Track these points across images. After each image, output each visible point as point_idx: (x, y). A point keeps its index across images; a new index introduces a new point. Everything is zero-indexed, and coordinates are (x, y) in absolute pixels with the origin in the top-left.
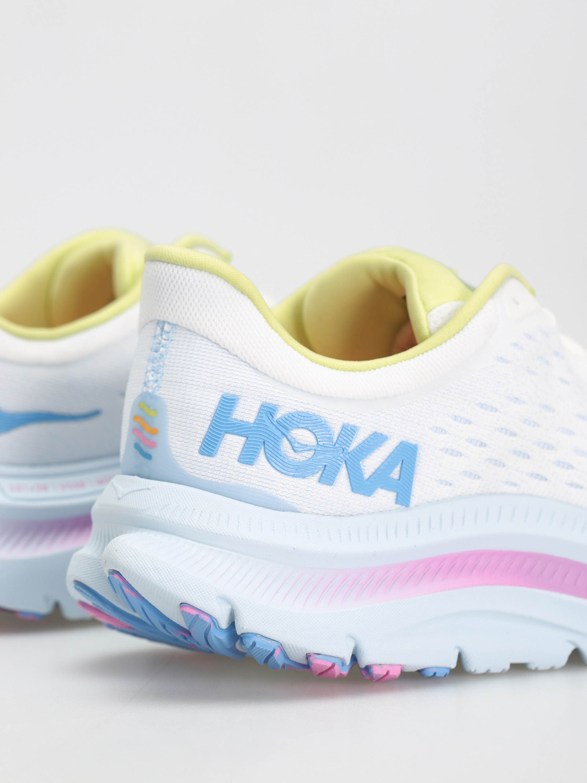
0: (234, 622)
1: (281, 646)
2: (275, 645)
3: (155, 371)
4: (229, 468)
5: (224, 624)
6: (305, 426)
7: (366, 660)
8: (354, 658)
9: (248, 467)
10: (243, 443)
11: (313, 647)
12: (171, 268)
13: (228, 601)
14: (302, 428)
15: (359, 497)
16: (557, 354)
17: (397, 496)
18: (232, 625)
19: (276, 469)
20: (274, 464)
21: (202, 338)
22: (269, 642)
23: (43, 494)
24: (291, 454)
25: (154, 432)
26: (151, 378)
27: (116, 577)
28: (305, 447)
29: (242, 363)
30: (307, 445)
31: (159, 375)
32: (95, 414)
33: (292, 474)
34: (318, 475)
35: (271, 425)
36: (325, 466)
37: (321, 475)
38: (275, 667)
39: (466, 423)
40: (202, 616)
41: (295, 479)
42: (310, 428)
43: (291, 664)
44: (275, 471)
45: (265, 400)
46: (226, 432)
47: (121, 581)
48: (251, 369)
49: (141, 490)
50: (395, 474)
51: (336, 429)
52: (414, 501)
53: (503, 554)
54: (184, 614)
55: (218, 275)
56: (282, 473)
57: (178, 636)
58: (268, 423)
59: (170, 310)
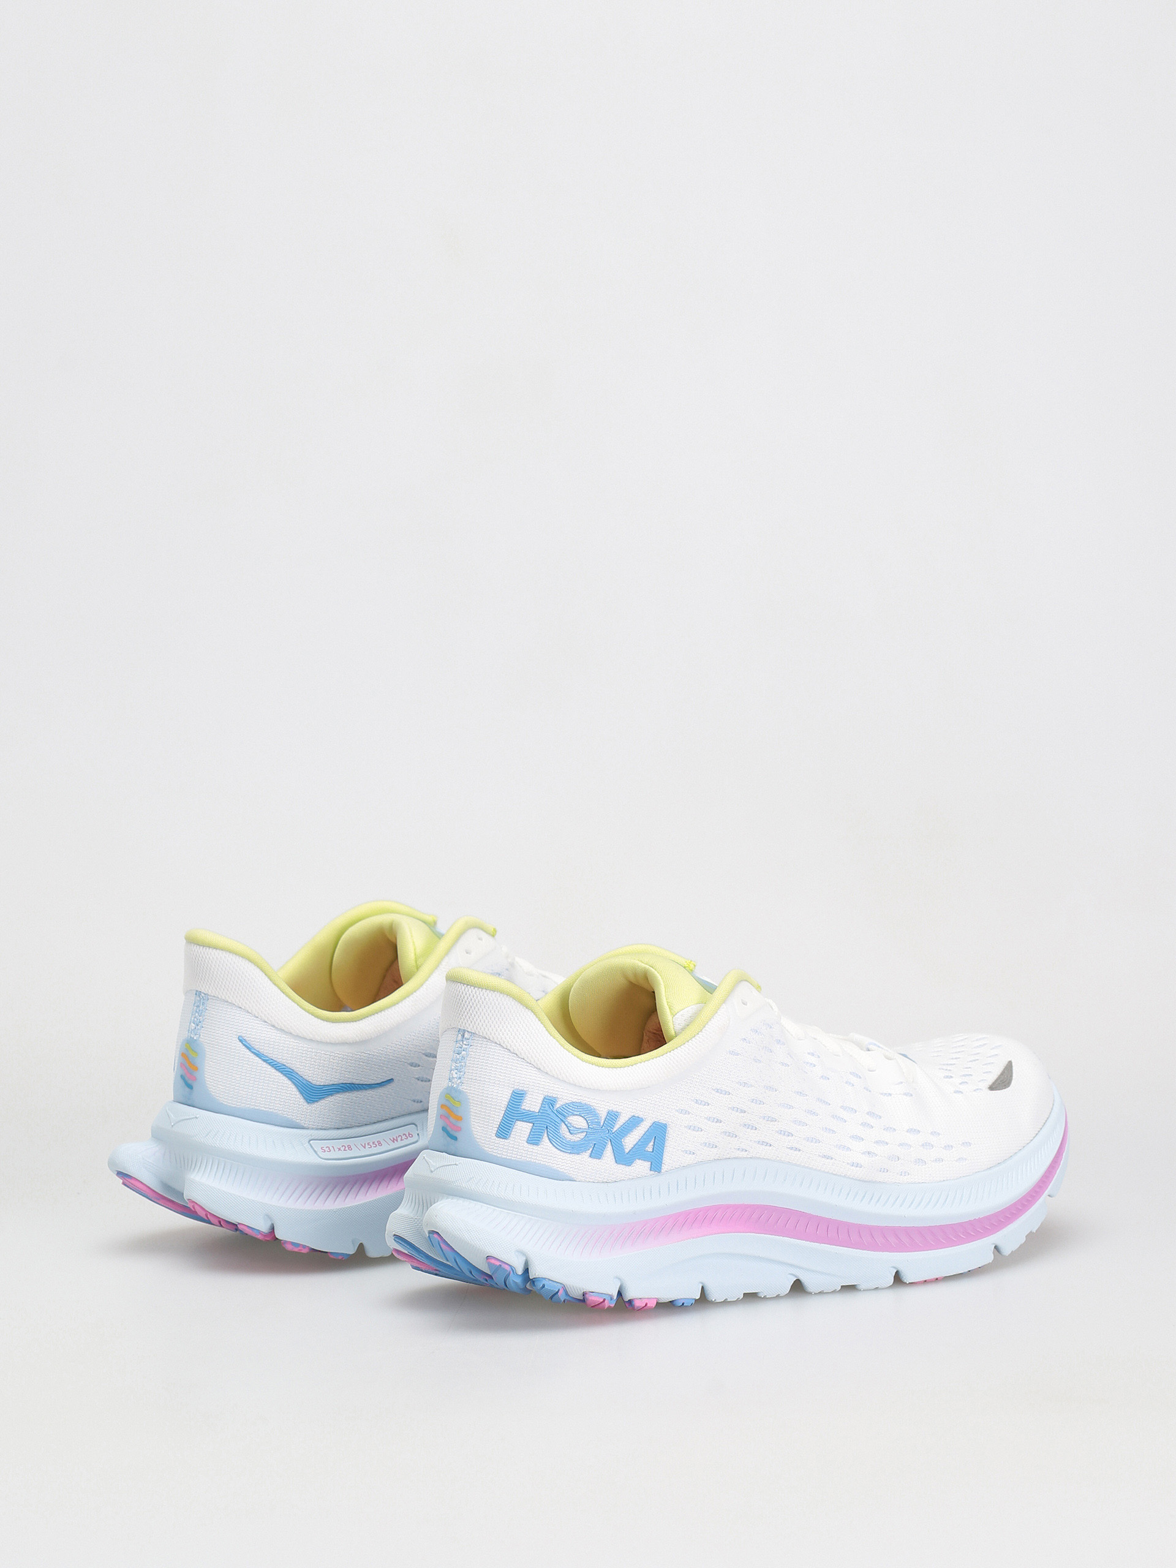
0: (528, 1269)
1: (564, 1287)
2: (560, 1286)
3: (458, 1070)
4: (520, 1148)
5: (520, 1271)
6: (578, 1113)
7: (629, 1295)
8: (620, 1294)
9: (535, 1147)
10: (530, 1128)
11: (588, 1287)
12: (470, 990)
13: (523, 1254)
14: (576, 1115)
15: (622, 1168)
16: (778, 1042)
17: (651, 1164)
18: (526, 1271)
19: (556, 1148)
20: (555, 1144)
21: (496, 1045)
22: (555, 1284)
23: (349, 1154)
24: (568, 1135)
25: (460, 1119)
26: (455, 1076)
27: (436, 1236)
28: (580, 1130)
29: (528, 1064)
30: (580, 1129)
31: (462, 1073)
32: (391, 1081)
33: (569, 1152)
34: (590, 1152)
35: (552, 1114)
36: (595, 1144)
37: (592, 1151)
38: (558, 1302)
39: (705, 1105)
40: (503, 1266)
41: (571, 1155)
42: (583, 1115)
43: (570, 1299)
44: (556, 1150)
45: (546, 1094)
46: (517, 1120)
47: (439, 1239)
48: (535, 1069)
49: (450, 1165)
50: (650, 1148)
51: (603, 1115)
52: (664, 1168)
53: (736, 1207)
54: (490, 1265)
55: (508, 994)
56: (562, 1151)
57: (481, 1279)
58: (549, 1112)
59: (469, 1022)
